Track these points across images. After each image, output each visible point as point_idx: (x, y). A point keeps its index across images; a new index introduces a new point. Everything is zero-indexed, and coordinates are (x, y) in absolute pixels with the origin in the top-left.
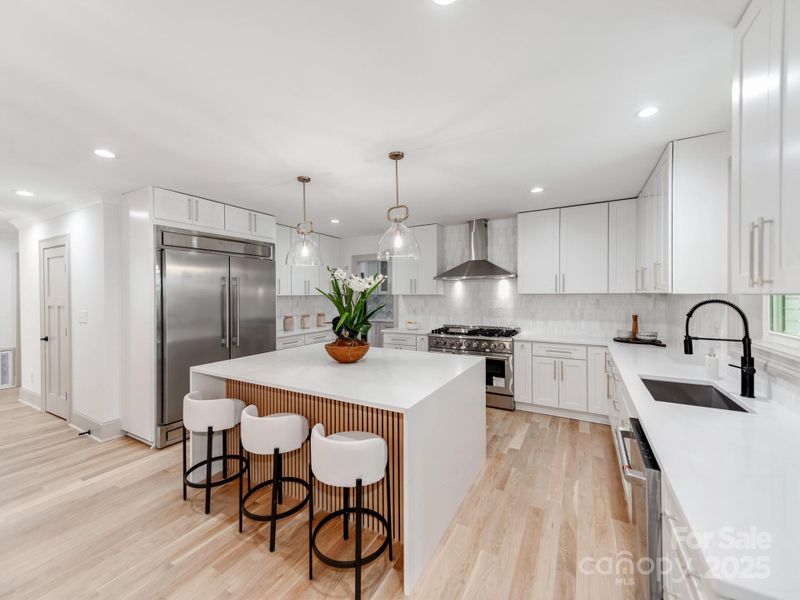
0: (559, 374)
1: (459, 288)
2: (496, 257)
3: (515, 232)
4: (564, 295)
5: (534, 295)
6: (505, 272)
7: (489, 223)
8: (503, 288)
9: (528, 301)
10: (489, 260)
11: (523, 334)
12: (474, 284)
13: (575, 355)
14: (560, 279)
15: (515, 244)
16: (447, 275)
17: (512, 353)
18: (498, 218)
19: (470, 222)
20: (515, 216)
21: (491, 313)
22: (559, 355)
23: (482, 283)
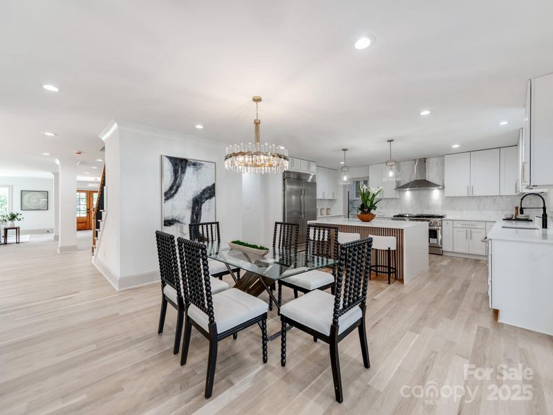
0: (469, 236)
1: (408, 194)
2: (431, 177)
3: (443, 164)
4: (473, 197)
5: (454, 197)
6: (436, 185)
7: (427, 160)
8: (436, 194)
9: (451, 200)
10: (427, 179)
11: (448, 217)
12: (417, 192)
13: (479, 226)
14: (471, 188)
15: (443, 171)
16: (401, 188)
17: (441, 226)
18: (432, 157)
19: (415, 160)
20: (443, 156)
21: (428, 207)
22: (469, 227)
23: (423, 192)
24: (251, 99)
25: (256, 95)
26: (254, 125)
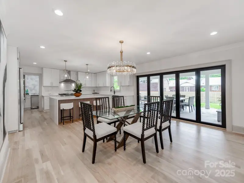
1: (62, 85)
10: (71, 79)
20: (76, 72)
24: (119, 42)
25: (121, 40)
26: (120, 53)
